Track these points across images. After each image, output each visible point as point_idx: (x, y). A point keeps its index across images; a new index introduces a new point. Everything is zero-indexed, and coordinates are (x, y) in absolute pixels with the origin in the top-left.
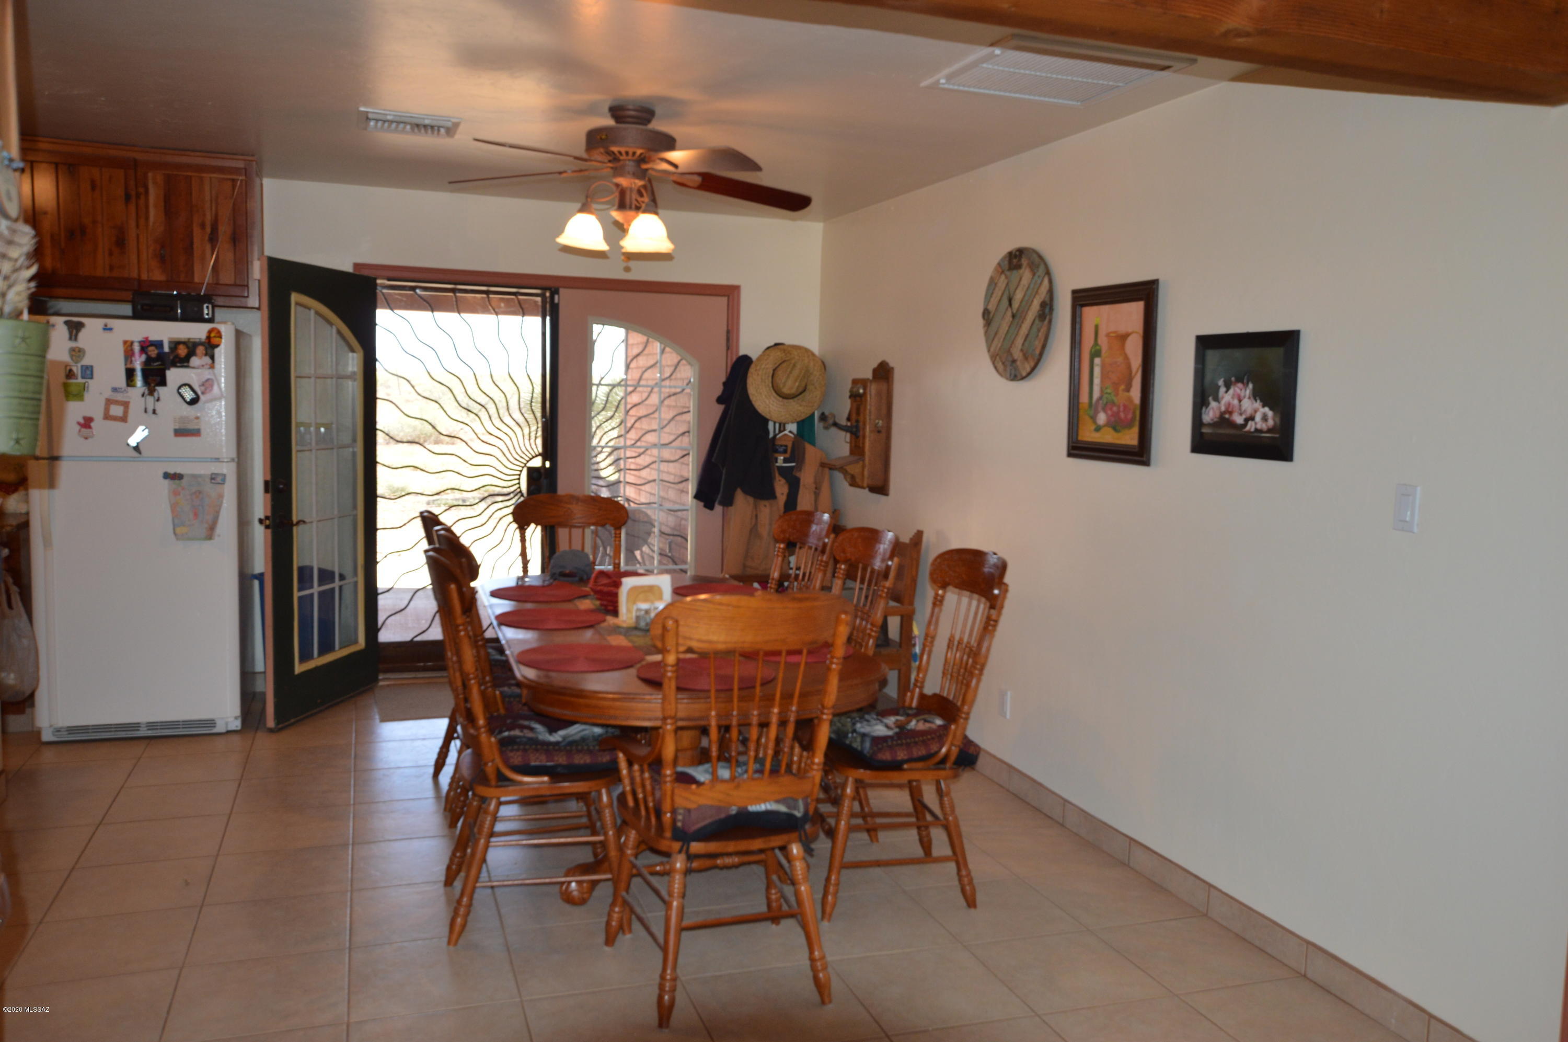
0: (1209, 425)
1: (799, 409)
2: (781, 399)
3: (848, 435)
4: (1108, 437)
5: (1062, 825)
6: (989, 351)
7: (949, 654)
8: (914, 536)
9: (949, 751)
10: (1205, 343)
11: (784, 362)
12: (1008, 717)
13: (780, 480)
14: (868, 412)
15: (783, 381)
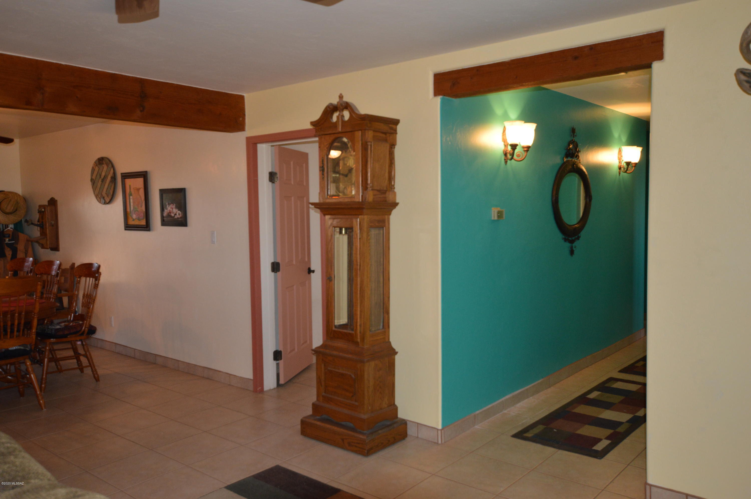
0: (166, 217)
1: (14, 218)
2: (5, 214)
3: (39, 228)
4: (137, 223)
5: (134, 358)
6: (94, 194)
7: (83, 301)
8: (71, 265)
9: (85, 329)
10: (162, 192)
11: (5, 199)
12: (113, 325)
13: (7, 249)
14: (47, 218)
15: (5, 207)
